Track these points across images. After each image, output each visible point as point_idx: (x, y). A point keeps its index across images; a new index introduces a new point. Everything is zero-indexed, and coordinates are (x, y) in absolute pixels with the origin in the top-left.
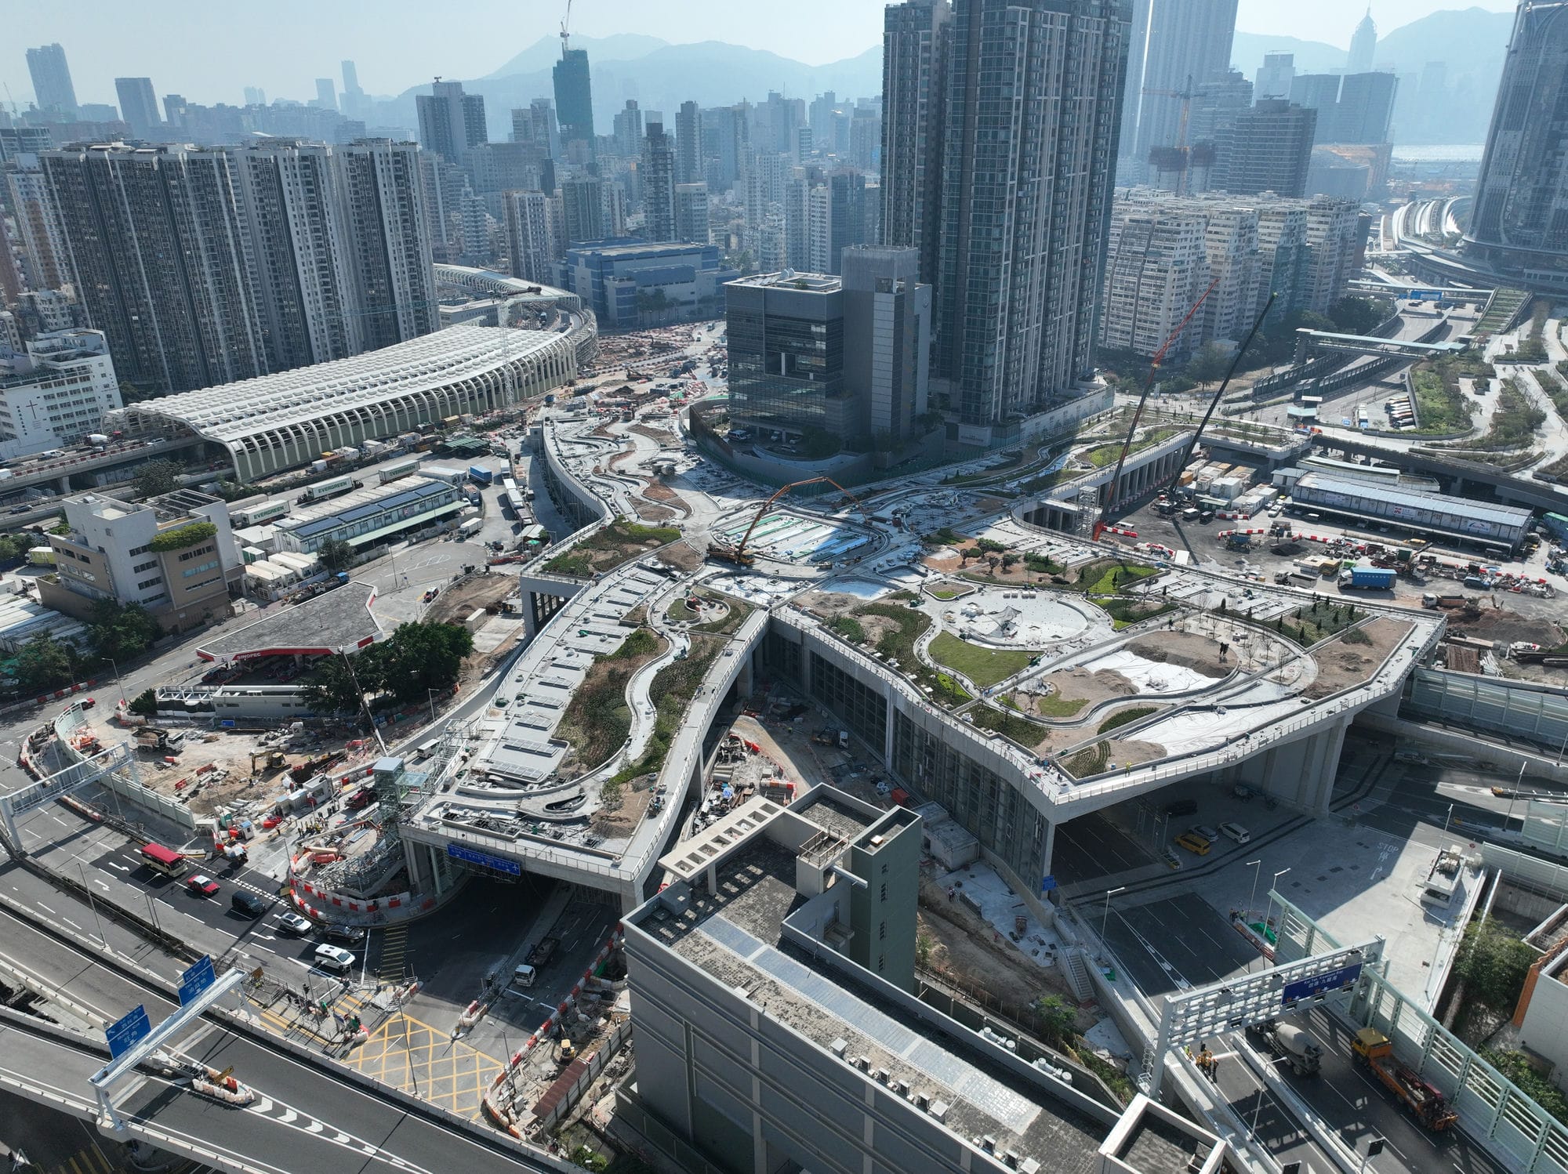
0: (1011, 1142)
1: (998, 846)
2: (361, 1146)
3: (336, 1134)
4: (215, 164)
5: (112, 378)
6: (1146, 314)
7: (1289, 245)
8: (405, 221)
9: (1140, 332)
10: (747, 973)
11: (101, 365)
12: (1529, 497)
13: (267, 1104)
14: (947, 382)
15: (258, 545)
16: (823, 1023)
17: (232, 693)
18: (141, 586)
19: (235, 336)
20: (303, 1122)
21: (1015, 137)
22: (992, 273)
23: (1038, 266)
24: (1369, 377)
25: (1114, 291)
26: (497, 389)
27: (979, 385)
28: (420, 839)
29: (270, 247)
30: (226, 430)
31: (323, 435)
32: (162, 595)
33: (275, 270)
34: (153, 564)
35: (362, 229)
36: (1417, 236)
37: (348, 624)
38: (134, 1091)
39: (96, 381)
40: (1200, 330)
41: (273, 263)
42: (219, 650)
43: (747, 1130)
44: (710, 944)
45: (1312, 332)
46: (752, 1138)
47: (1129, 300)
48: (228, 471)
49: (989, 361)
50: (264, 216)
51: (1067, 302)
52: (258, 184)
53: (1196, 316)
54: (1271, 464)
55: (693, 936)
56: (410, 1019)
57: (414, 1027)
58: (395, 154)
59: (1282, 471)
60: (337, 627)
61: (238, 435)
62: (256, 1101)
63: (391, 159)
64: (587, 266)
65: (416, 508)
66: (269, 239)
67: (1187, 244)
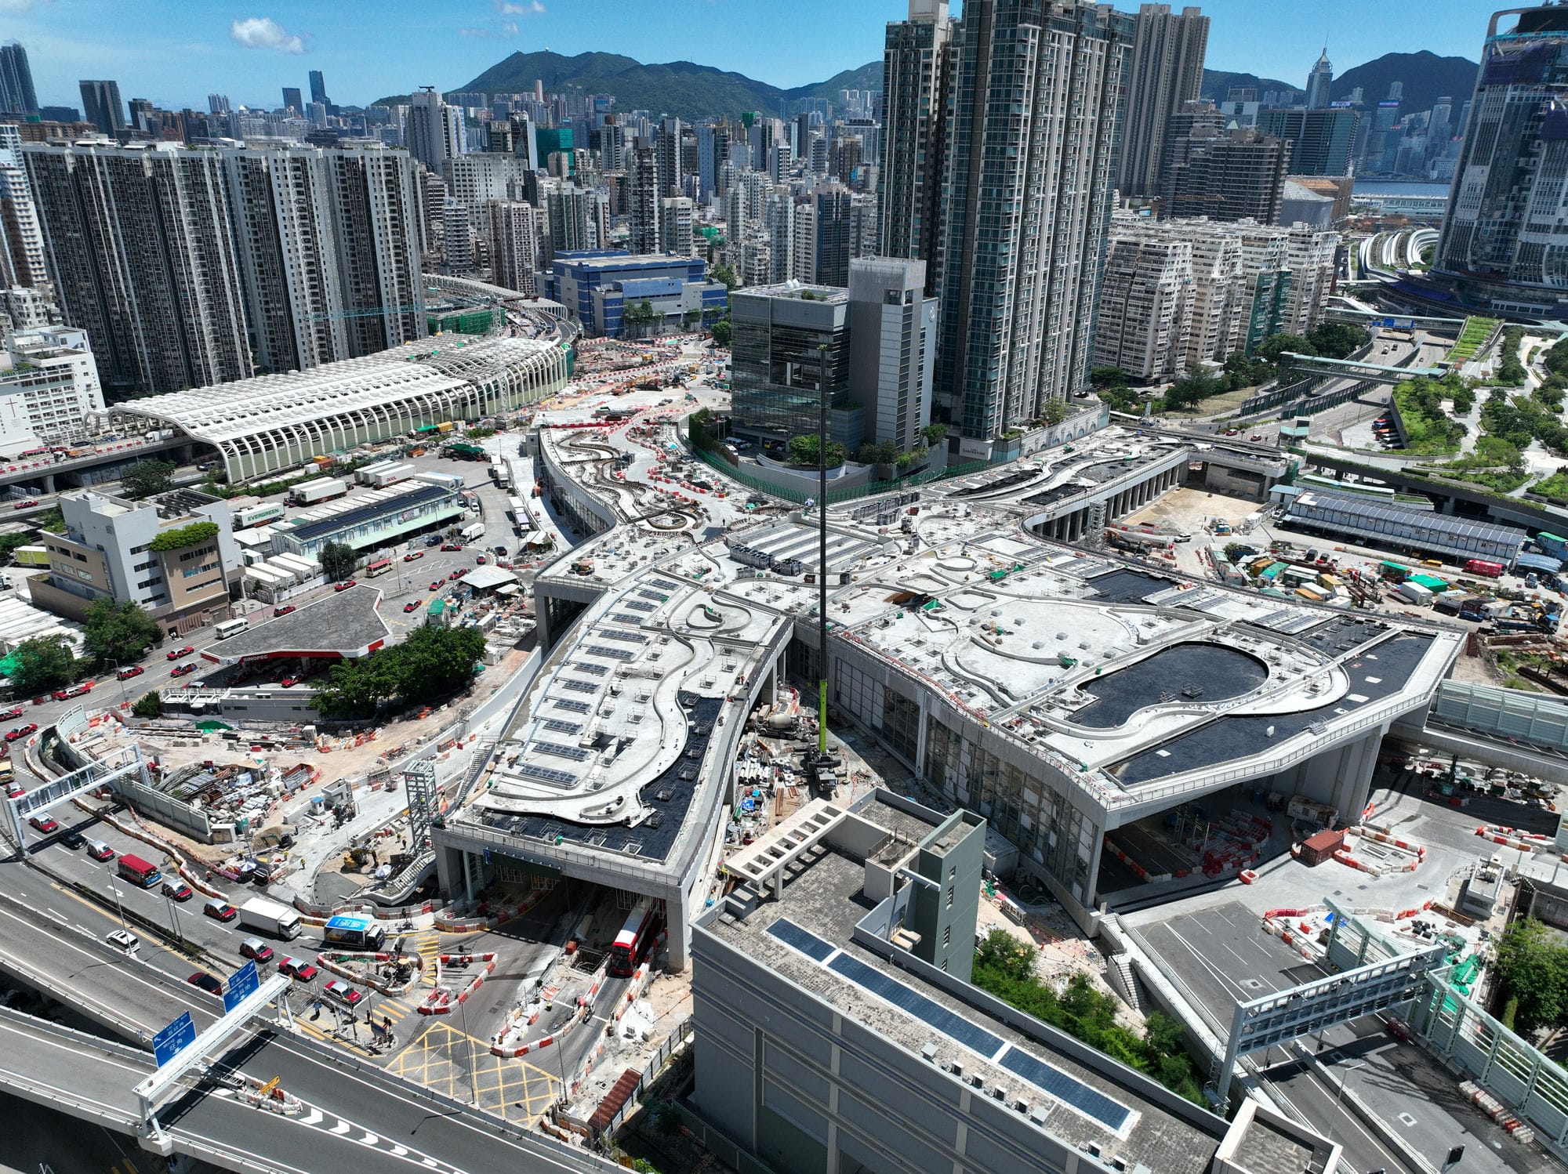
1: (1039, 853)
2: (421, 1159)
3: (392, 1147)
4: (206, 164)
5: (94, 379)
6: (1133, 334)
8: (394, 226)
9: (1127, 352)
10: (823, 977)
11: (83, 363)
13: (317, 1115)
14: (951, 396)
15: (256, 548)
16: (908, 1028)
17: (241, 695)
18: (140, 586)
19: (223, 338)
20: (357, 1133)
21: (1023, 153)
22: (997, 286)
23: (1041, 282)
24: (1353, 395)
26: (490, 397)
27: (982, 398)
28: (454, 845)
29: (258, 249)
30: (217, 431)
31: (316, 439)
32: (162, 595)
33: (262, 272)
34: (154, 563)
35: (351, 233)
36: (1383, 266)
37: (357, 626)
39: (80, 381)
40: (1185, 351)
41: (260, 265)
42: (224, 652)
43: (822, 1141)
44: (782, 948)
45: (1295, 355)
46: (825, 1149)
47: (1116, 321)
48: (218, 472)
49: (991, 375)
50: (252, 217)
52: (247, 184)
53: (1181, 338)
54: (1267, 482)
55: (764, 939)
56: (449, 1029)
57: (455, 1037)
58: (386, 159)
59: (1278, 488)
60: (344, 630)
61: (229, 436)
62: (305, 1112)
63: (382, 163)
64: (574, 276)
65: (416, 512)
66: (256, 241)
67: (1174, 266)
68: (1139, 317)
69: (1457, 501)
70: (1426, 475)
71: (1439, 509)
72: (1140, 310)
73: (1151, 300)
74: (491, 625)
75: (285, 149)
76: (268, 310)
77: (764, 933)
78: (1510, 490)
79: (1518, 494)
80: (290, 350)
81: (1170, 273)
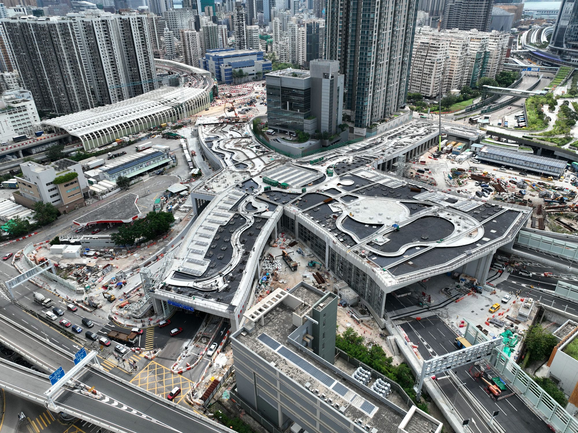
0: (368, 420)
1: (366, 298)
2: (141, 415)
3: (132, 410)
4: (69, 25)
5: (35, 110)
6: (426, 80)
7: (482, 51)
8: (143, 45)
9: (424, 86)
10: (275, 356)
11: (30, 105)
12: (566, 156)
13: (107, 399)
14: (350, 111)
15: (93, 178)
16: (302, 375)
17: (87, 238)
18: (51, 197)
19: (81, 92)
20: (120, 406)
21: (377, 16)
22: (367, 70)
23: (385, 66)
24: (510, 103)
25: (414, 70)
26: (180, 113)
27: (362, 113)
28: (158, 298)
29: (92, 56)
30: (79, 131)
31: (116, 132)
32: (59, 200)
33: (94, 66)
34: (55, 188)
35: (127, 48)
36: (531, 44)
37: (128, 210)
38: (61, 394)
39: (29, 111)
40: (446, 85)
41: (93, 63)
42: (81, 222)
43: (276, 408)
44: (262, 345)
45: (489, 87)
46: (278, 411)
47: (420, 74)
48: (80, 147)
49: (365, 104)
50: (89, 44)
51: (396, 79)
52: (86, 31)
53: (445, 80)
54: (471, 142)
55: (256, 341)
56: (156, 363)
57: (158, 366)
58: (138, 18)
59: (475, 145)
60: (124, 212)
61: (84, 133)
62: (103, 398)
63: (136, 20)
64: (213, 60)
65: (152, 162)
66: (91, 53)
67: (442, 52)
68: (428, 73)
69: (543, 149)
70: (532, 138)
71: (535, 153)
72: (429, 70)
73: (433, 66)
74: (177, 208)
75: (99, 17)
76: (98, 80)
77: (257, 339)
78: (563, 145)
79: (566, 147)
80: (107, 95)
81: (441, 55)
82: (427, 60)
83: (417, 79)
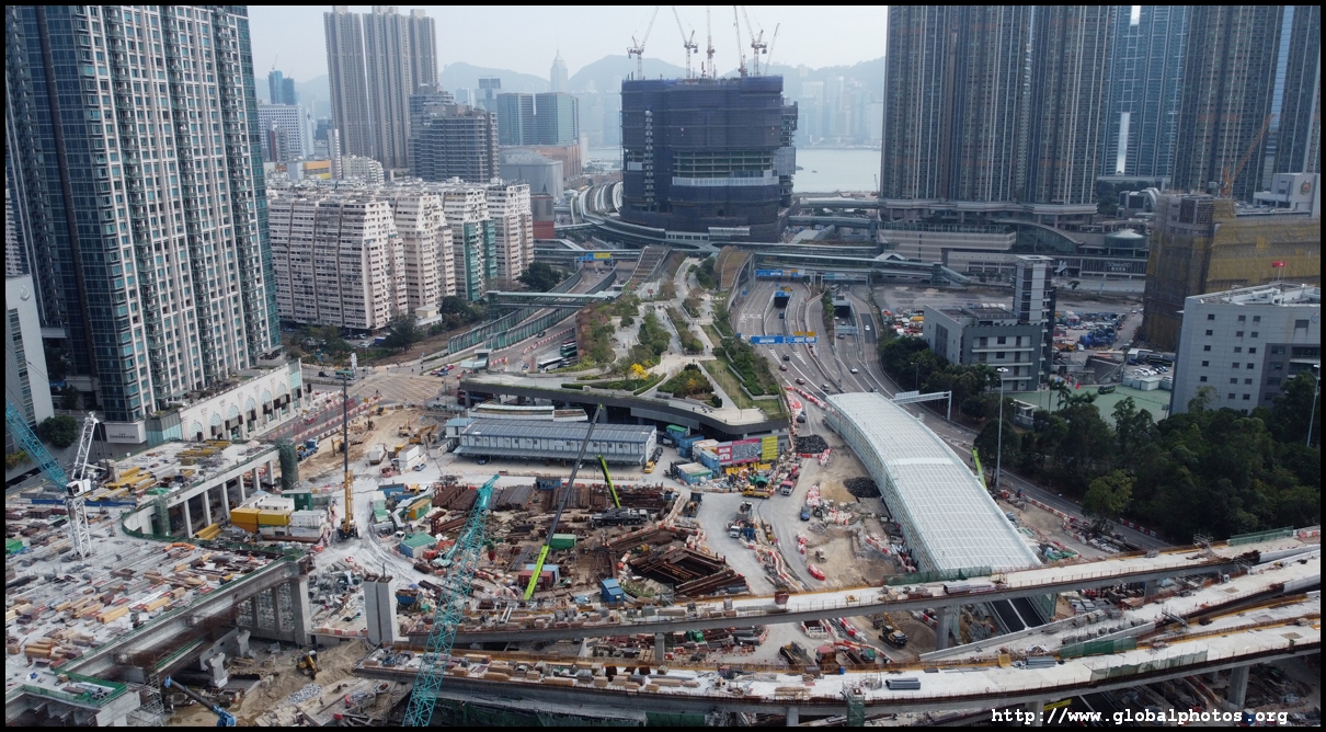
7: (474, 221)
9: (349, 307)
12: (654, 415)
14: (87, 378)
21: (109, 117)
23: (175, 248)
25: (317, 271)
36: (595, 212)
40: (405, 300)
49: (126, 351)
67: (376, 223)
68: (352, 273)
69: (609, 409)
70: (580, 387)
71: (592, 419)
73: (359, 256)
78: (645, 391)
79: (650, 394)
81: (373, 230)
82: (342, 245)
83: (328, 291)
